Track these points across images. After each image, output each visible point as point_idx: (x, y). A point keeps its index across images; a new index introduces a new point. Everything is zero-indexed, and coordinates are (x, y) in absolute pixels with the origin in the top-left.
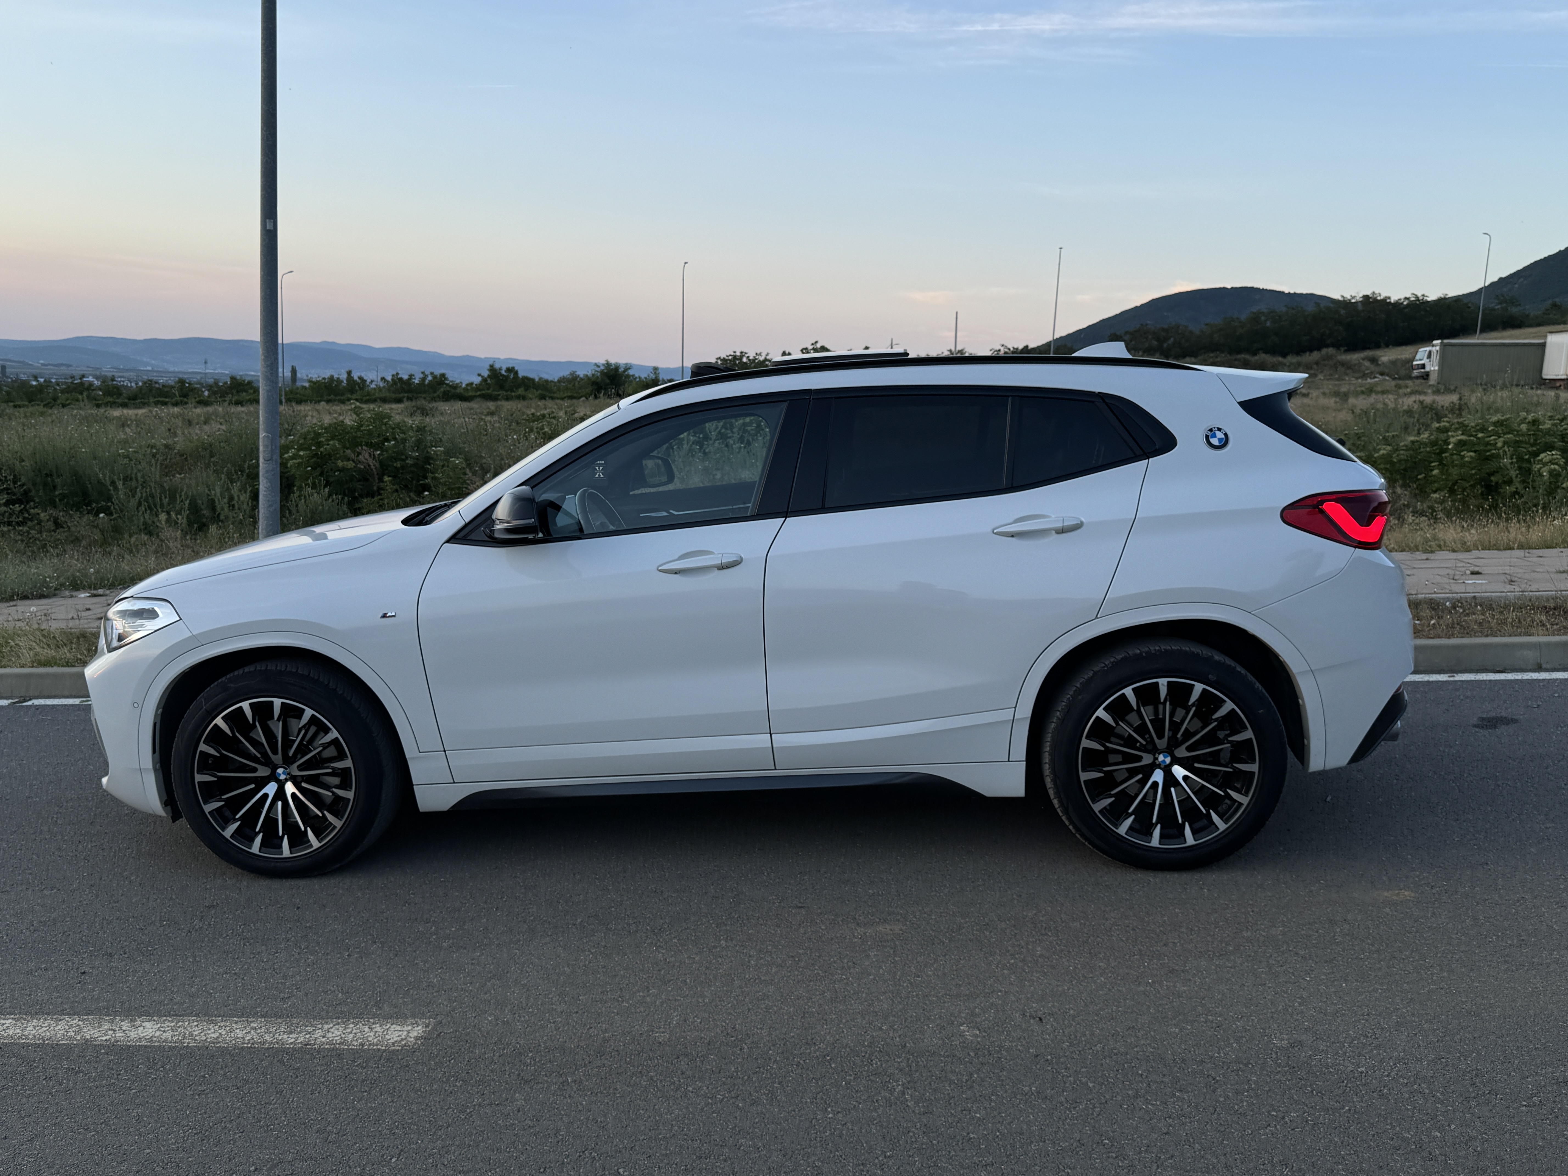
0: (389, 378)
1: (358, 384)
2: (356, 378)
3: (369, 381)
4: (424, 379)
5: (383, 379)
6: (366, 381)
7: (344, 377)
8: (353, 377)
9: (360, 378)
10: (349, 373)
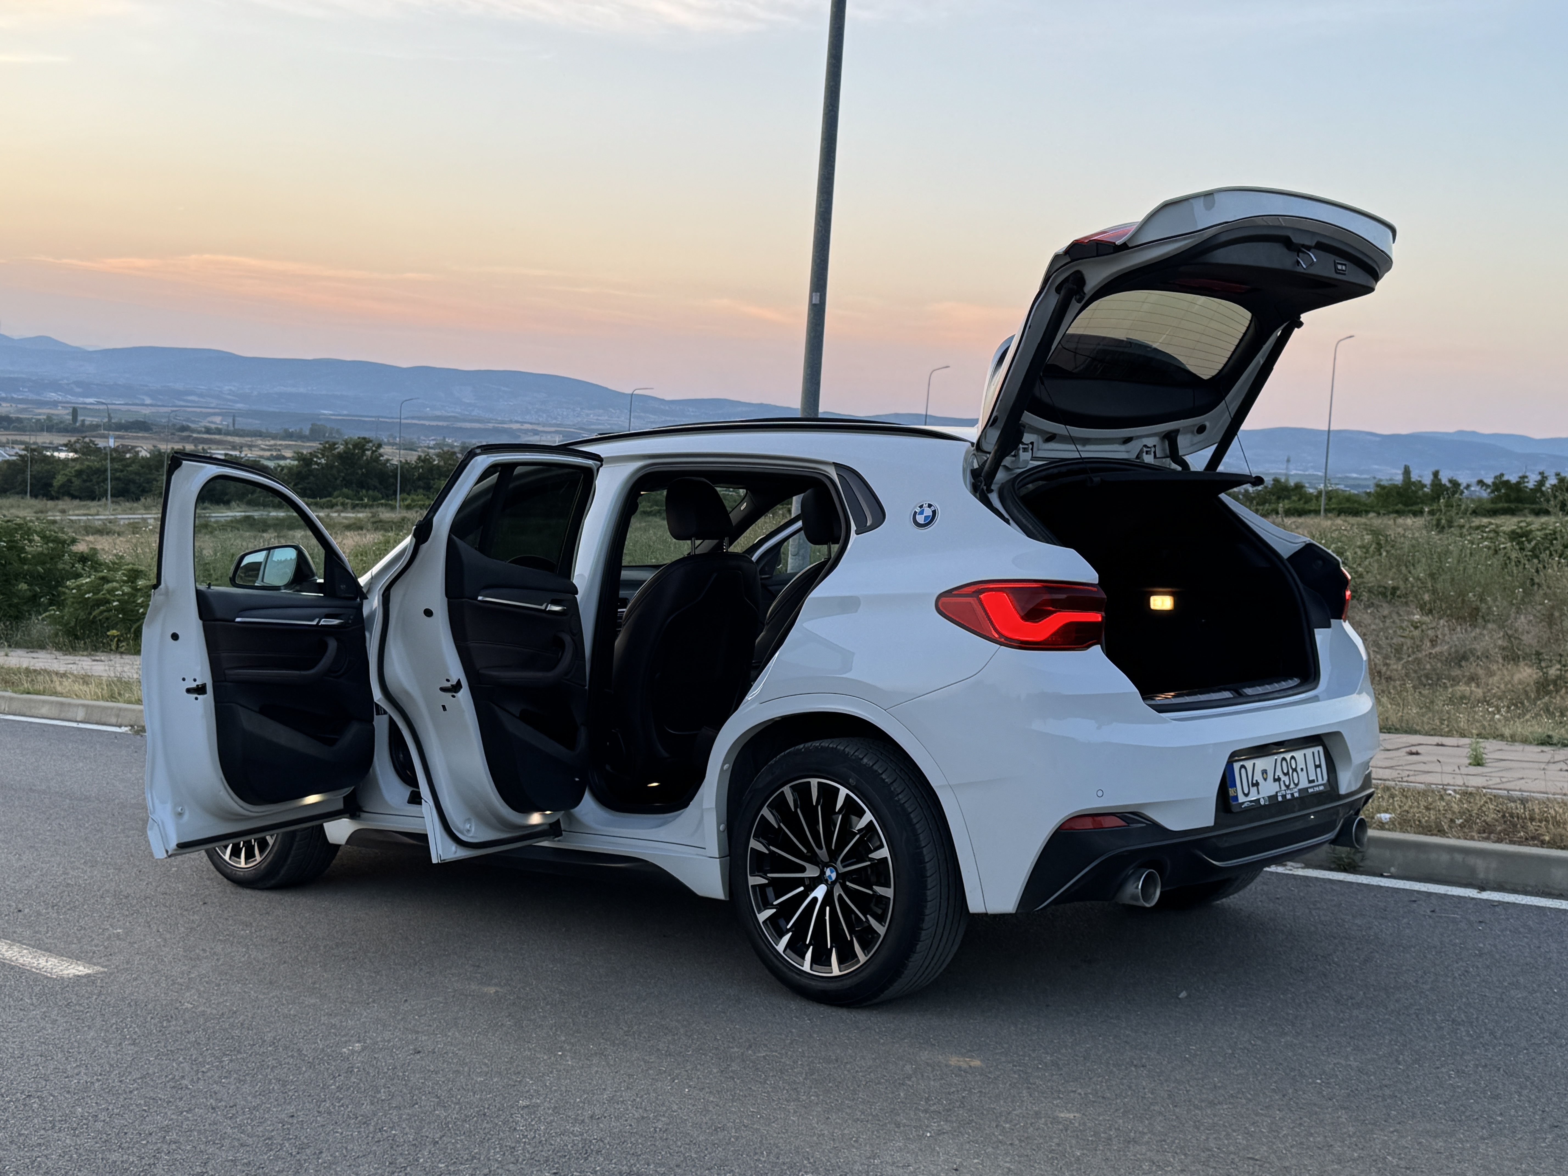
0: (1489, 481)
1: (1447, 489)
2: (1444, 481)
3: (1464, 485)
4: (1541, 483)
5: (1481, 483)
6: (1459, 485)
7: (1427, 480)
8: (1440, 480)
9: (1450, 481)
10: (1436, 474)
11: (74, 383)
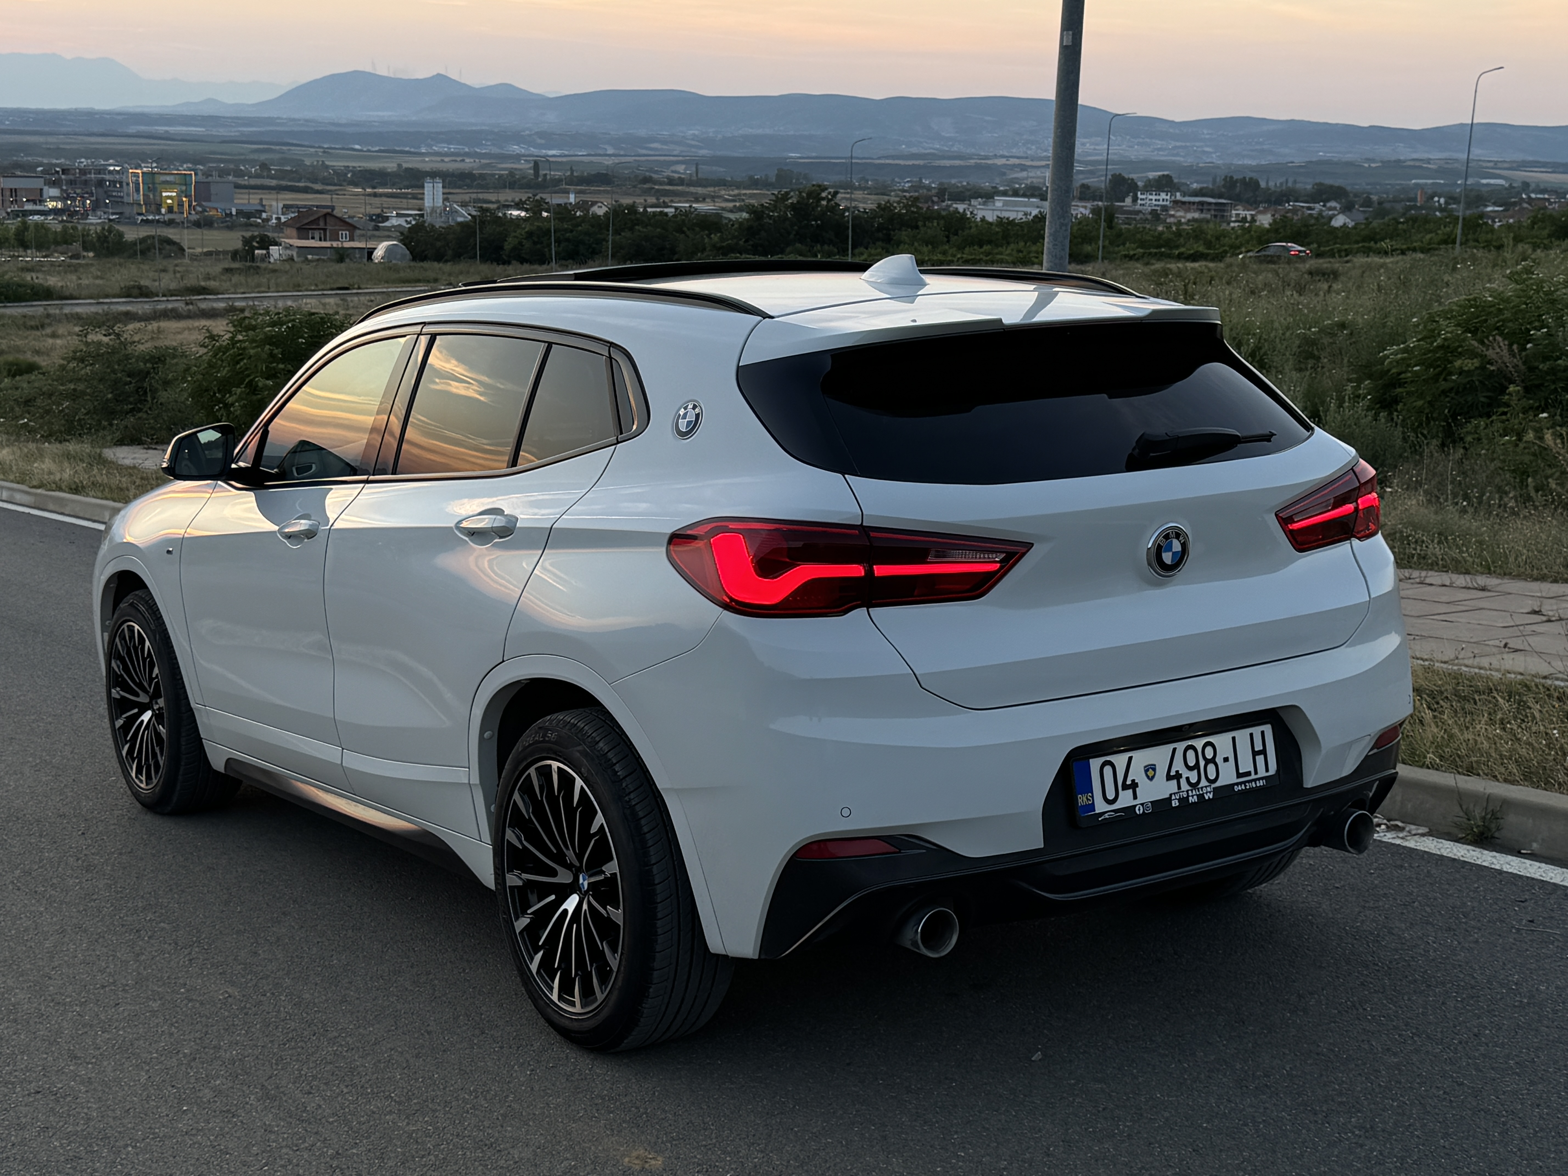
11: (537, 133)
